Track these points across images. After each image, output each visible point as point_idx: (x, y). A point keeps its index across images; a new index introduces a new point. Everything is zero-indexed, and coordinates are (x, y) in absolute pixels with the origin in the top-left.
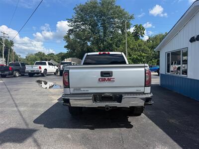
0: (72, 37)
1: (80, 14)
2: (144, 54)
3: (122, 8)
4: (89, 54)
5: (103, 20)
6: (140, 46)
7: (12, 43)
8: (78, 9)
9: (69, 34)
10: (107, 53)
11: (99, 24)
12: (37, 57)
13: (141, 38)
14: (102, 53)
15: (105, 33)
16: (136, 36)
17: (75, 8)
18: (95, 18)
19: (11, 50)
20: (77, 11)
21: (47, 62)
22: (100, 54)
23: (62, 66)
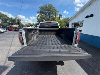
0: (39, 18)
1: (41, 10)
2: (61, 24)
3: (55, 8)
4: (42, 22)
5: (49, 12)
6: (60, 21)
7: (20, 20)
8: (41, 8)
9: (38, 17)
10: (50, 22)
11: (48, 14)
12: (29, 25)
13: (61, 19)
14: (48, 22)
15: (49, 17)
16: (59, 18)
17: (40, 8)
18: (46, 11)
19: (20, 22)
20: (40, 9)
21: (30, 26)
22: (47, 22)
23: (35, 28)
